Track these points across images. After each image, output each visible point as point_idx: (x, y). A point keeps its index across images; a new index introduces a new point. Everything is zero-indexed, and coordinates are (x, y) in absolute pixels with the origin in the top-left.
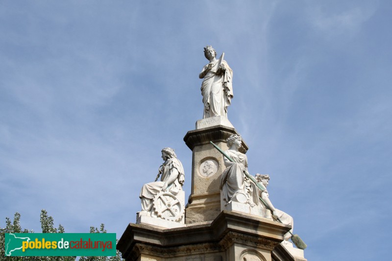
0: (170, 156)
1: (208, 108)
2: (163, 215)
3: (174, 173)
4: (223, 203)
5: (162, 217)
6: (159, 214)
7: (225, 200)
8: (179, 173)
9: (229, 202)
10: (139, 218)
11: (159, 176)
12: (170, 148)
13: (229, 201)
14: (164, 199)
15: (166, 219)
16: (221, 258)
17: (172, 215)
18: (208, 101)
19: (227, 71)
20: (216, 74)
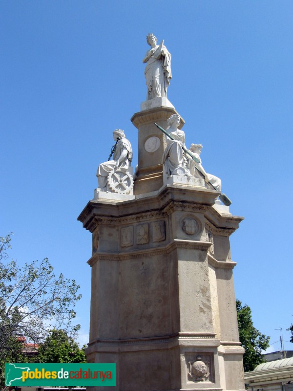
0: (120, 137)
1: (151, 90)
2: (116, 190)
3: (125, 153)
4: (165, 176)
5: (115, 192)
6: (113, 189)
7: (167, 173)
8: (128, 151)
9: (171, 176)
10: (96, 195)
11: (111, 156)
12: (120, 130)
13: (171, 174)
14: (117, 176)
15: (119, 193)
16: (165, 222)
17: (124, 189)
18: (151, 84)
19: (167, 56)
20: (157, 60)
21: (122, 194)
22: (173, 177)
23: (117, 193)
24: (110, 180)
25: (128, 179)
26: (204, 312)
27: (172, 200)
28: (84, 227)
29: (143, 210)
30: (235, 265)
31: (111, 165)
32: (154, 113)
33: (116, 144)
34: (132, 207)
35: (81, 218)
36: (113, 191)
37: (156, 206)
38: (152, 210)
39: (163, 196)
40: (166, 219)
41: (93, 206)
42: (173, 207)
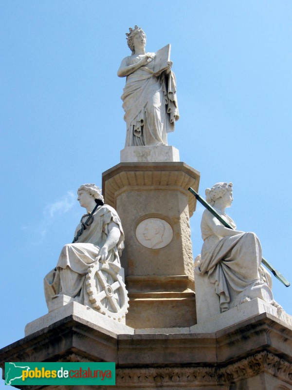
2: (102, 308)
3: (116, 233)
5: (101, 311)
6: (97, 304)
8: (122, 233)
9: (248, 299)
14: (103, 277)
15: (106, 316)
17: (114, 310)
18: (142, 117)
20: (154, 76)
21: (112, 318)
23: (104, 314)
24: (92, 283)
25: (120, 291)
27: (266, 348)
29: (178, 360)
31: (89, 252)
32: (163, 172)
33: (94, 211)
34: (152, 349)
36: (97, 309)
37: (210, 356)
38: (198, 365)
39: (239, 337)
41: (74, 329)
42: (259, 364)
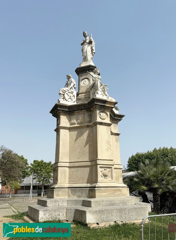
0: (70, 77)
1: (85, 58)
7: (93, 94)
8: (74, 84)
10: (59, 101)
11: (66, 85)
12: (70, 75)
14: (69, 94)
16: (91, 114)
18: (85, 55)
19: (93, 42)
20: (88, 43)
21: (71, 102)
22: (96, 95)
23: (69, 101)
24: (66, 95)
25: (74, 96)
26: (108, 151)
28: (53, 116)
30: (120, 134)
35: (51, 112)
36: (67, 101)
40: (92, 113)
41: (58, 106)
42: (96, 107)
